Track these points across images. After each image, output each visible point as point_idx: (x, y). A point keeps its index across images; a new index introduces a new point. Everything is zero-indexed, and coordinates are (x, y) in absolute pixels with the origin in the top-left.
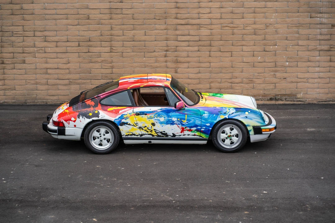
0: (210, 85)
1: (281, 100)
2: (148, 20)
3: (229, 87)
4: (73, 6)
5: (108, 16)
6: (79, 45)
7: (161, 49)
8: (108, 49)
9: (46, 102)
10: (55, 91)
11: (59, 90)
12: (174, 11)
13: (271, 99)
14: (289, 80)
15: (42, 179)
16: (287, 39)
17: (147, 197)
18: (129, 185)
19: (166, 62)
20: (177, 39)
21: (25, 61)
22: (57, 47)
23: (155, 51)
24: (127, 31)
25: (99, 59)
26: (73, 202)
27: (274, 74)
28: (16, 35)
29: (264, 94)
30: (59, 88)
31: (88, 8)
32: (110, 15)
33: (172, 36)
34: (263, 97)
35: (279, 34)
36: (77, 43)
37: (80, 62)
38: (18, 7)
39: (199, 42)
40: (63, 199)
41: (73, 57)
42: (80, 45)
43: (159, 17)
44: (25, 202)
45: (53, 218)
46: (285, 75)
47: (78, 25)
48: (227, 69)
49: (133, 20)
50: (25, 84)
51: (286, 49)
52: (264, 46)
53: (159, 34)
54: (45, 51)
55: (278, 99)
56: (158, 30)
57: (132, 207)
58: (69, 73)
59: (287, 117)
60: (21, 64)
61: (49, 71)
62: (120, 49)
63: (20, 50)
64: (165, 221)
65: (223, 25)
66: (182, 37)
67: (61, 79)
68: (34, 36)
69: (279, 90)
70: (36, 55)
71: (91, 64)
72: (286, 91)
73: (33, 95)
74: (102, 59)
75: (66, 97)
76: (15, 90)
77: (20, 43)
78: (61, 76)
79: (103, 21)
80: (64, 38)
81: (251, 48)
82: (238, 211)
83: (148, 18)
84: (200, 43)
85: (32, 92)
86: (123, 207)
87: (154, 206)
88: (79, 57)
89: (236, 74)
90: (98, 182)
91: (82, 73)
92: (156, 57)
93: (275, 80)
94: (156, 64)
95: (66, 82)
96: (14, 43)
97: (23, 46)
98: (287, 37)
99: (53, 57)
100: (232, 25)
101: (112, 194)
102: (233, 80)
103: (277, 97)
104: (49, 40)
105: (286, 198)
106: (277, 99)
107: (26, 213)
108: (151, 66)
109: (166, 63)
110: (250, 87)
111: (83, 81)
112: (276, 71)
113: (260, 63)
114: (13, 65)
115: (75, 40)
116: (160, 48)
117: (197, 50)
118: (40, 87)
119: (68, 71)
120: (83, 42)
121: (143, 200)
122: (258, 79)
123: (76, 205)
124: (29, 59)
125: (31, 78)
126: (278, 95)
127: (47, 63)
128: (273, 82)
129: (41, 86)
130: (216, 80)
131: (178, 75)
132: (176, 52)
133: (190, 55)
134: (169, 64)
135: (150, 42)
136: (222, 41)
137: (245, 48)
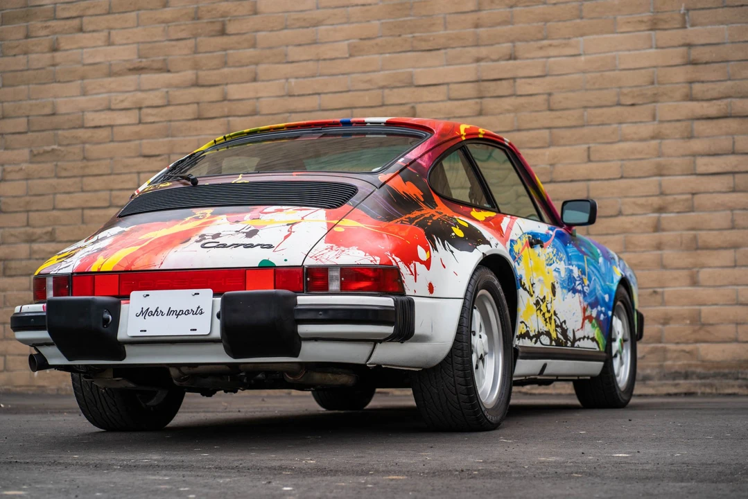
2: (599, 111)
4: (369, 81)
7: (642, 206)
12: (681, 75)
19: (659, 247)
20: (695, 169)
23: (620, 214)
24: (531, 152)
31: (411, 85)
32: (477, 103)
33: (676, 160)
38: (214, 94)
43: (633, 97)
49: (548, 113)
56: (632, 140)
66: (712, 159)
83: (597, 103)
92: (624, 232)
109: (659, 252)
131: (700, 292)
132: (693, 211)
133: (740, 222)
134: (670, 255)
135: (606, 182)
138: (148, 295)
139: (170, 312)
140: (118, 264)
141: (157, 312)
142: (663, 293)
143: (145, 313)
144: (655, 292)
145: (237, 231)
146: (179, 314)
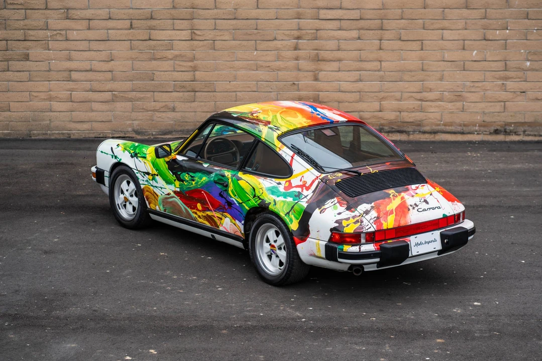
0: (380, 104)
1: (516, 133)
3: (416, 108)
6: (131, 25)
7: (288, 35)
8: (186, 34)
9: (68, 134)
10: (85, 113)
11: (92, 111)
13: (497, 132)
14: (530, 94)
15: (57, 276)
16: (528, 17)
17: (254, 311)
18: (219, 289)
19: (297, 59)
20: (319, 16)
21: (28, 55)
22: (89, 29)
23: (275, 39)
24: (223, 1)
25: (169, 54)
26: (113, 320)
27: (503, 84)
28: (12, 7)
29: (484, 121)
30: (93, 109)
33: (308, 11)
34: (482, 129)
35: (512, 8)
36: (128, 23)
37: (133, 59)
39: (360, 21)
40: (94, 312)
41: (120, 49)
42: (133, 26)
44: (22, 318)
45: (73, 348)
46: (524, 86)
48: (413, 73)
50: (28, 100)
51: (526, 35)
52: (484, 29)
53: (283, 5)
54: (66, 37)
55: (511, 132)
57: (223, 330)
58: (112, 80)
59: (526, 166)
60: (22, 62)
61: (75, 75)
62: (210, 35)
63: (19, 34)
64: (285, 355)
66: (329, 11)
67: (98, 90)
68: (46, 9)
69: (512, 114)
70: (50, 45)
71: (153, 62)
72: (525, 116)
73: (43, 120)
74: (177, 53)
75: (107, 124)
76: (9, 110)
77: (19, 22)
78: (96, 85)
80: (104, 13)
81: (459, 34)
82: (424, 338)
84: (362, 23)
85: (42, 114)
86: (207, 330)
87: (266, 328)
88: (131, 49)
89: (430, 84)
90: (161, 283)
91: (137, 79)
92: (277, 50)
93: (503, 95)
94: (278, 63)
95: (108, 96)
96: (8, 22)
97: (25, 27)
98: (528, 14)
99: (81, 48)
101: (188, 305)
102: (425, 95)
103: (508, 128)
104: (74, 16)
105: (517, 316)
106: (508, 131)
107: (23, 338)
108: (269, 67)
109: (297, 62)
110: (457, 109)
111: (139, 95)
112: (506, 78)
113: (476, 63)
114: (6, 63)
115: (124, 17)
116: (286, 33)
117: (357, 36)
118: (56, 105)
119: (109, 75)
120: (139, 21)
121: (246, 317)
122: (473, 94)
123: (118, 324)
124: (36, 52)
125: (41, 89)
126: (510, 124)
127: (70, 59)
128: (500, 99)
129: (59, 103)
130: (393, 94)
131: (319, 85)
132: (317, 40)
133: (343, 46)
134: (303, 64)
135: (267, 21)
136: (403, 21)
137: (447, 34)
142: (298, 84)
144: (294, 83)
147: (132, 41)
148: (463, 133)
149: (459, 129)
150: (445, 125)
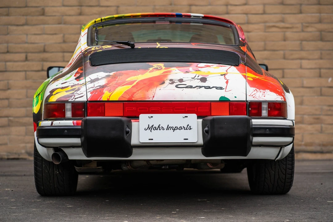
5: (76, 10)
6: (26, 58)
32: (78, 9)
36: (23, 56)
41: (17, 79)
42: (29, 58)
47: (26, 24)
58: (8, 107)
65: (268, 24)
75: (3, 146)
79: (68, 19)
80: (2, 47)
81: (316, 63)
88: (26, 79)
95: (4, 121)
100: (282, 25)
110: (316, 131)
113: (331, 88)
115: (21, 50)
119: (6, 102)
120: (34, 54)
122: (329, 117)
136: (266, 52)
137: (305, 63)
138: (152, 117)
139: (168, 128)
140: (122, 96)
141: (159, 128)
143: (151, 128)
145: (192, 78)
146: (175, 129)
147: (27, 73)
148: (322, 152)
149: (318, 148)
150: (306, 145)
